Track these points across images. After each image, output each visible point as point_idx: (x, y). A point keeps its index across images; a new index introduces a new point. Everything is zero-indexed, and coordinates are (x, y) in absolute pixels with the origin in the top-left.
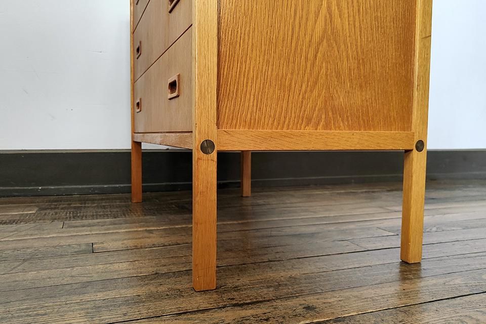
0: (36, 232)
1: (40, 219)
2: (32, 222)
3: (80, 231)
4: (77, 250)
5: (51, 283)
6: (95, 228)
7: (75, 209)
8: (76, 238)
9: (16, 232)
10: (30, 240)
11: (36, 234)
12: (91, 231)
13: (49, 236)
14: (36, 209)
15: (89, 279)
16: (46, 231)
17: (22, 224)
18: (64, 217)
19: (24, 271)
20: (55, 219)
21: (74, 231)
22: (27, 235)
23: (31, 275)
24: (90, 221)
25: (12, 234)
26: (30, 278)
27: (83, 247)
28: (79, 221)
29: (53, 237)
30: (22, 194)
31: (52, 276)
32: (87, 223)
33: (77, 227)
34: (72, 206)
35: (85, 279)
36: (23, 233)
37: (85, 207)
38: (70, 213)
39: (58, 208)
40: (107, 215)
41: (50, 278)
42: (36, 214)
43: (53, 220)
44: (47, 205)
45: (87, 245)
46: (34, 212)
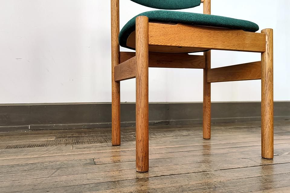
0: (59, 152)
1: (58, 144)
2: (54, 145)
3: (84, 151)
4: (85, 163)
5: (77, 183)
6: (92, 149)
7: (76, 137)
8: (83, 155)
9: (47, 152)
10: (57, 157)
11: (59, 153)
12: (90, 151)
13: (66, 154)
14: (55, 137)
15: (98, 181)
16: (64, 151)
17: (49, 147)
18: (72, 142)
19: (59, 175)
20: (67, 144)
21: (80, 151)
22: (54, 153)
23: (64, 178)
24: (87, 145)
25: (45, 152)
26: (64, 180)
27: (89, 161)
28: (81, 145)
29: (69, 155)
30: (44, 128)
31: (76, 179)
32: (86, 146)
33: (80, 148)
34: (74, 135)
35: (96, 181)
36: (52, 152)
37: (82, 136)
38: (74, 140)
39: (66, 137)
40: (96, 141)
41: (75, 180)
42: (55, 141)
43: (66, 144)
44: (60, 135)
45: (90, 159)
46: (54, 139)
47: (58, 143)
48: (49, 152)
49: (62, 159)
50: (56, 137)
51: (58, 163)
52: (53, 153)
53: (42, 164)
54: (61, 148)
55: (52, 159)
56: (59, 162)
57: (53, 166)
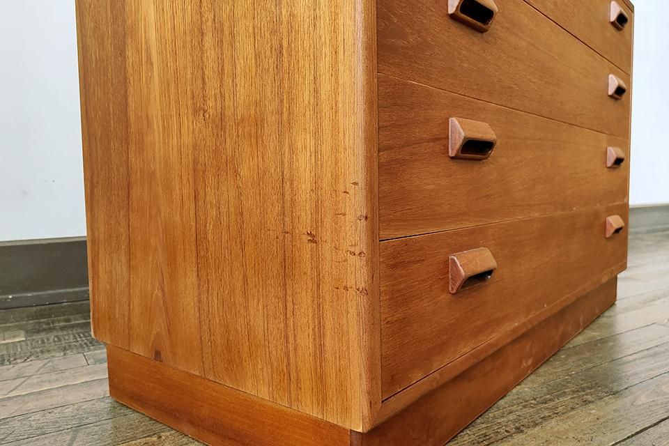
0: (54, 377)
1: (42, 352)
2: (33, 358)
7: (82, 328)
9: (23, 379)
10: (56, 392)
11: (56, 380)
13: (78, 382)
14: (23, 333)
16: (67, 373)
17: (20, 364)
18: (76, 344)
20: (65, 349)
22: (43, 381)
25: (18, 382)
36: (34, 380)
38: (80, 337)
39: (54, 328)
42: (29, 342)
43: (63, 351)
44: (34, 324)
46: (24, 339)
47: (38, 350)
48: (29, 381)
49: (72, 397)
50: (27, 331)
51: (68, 411)
52: (41, 383)
53: (24, 420)
54: (55, 363)
55: (46, 402)
56: (70, 410)
57: (57, 422)
